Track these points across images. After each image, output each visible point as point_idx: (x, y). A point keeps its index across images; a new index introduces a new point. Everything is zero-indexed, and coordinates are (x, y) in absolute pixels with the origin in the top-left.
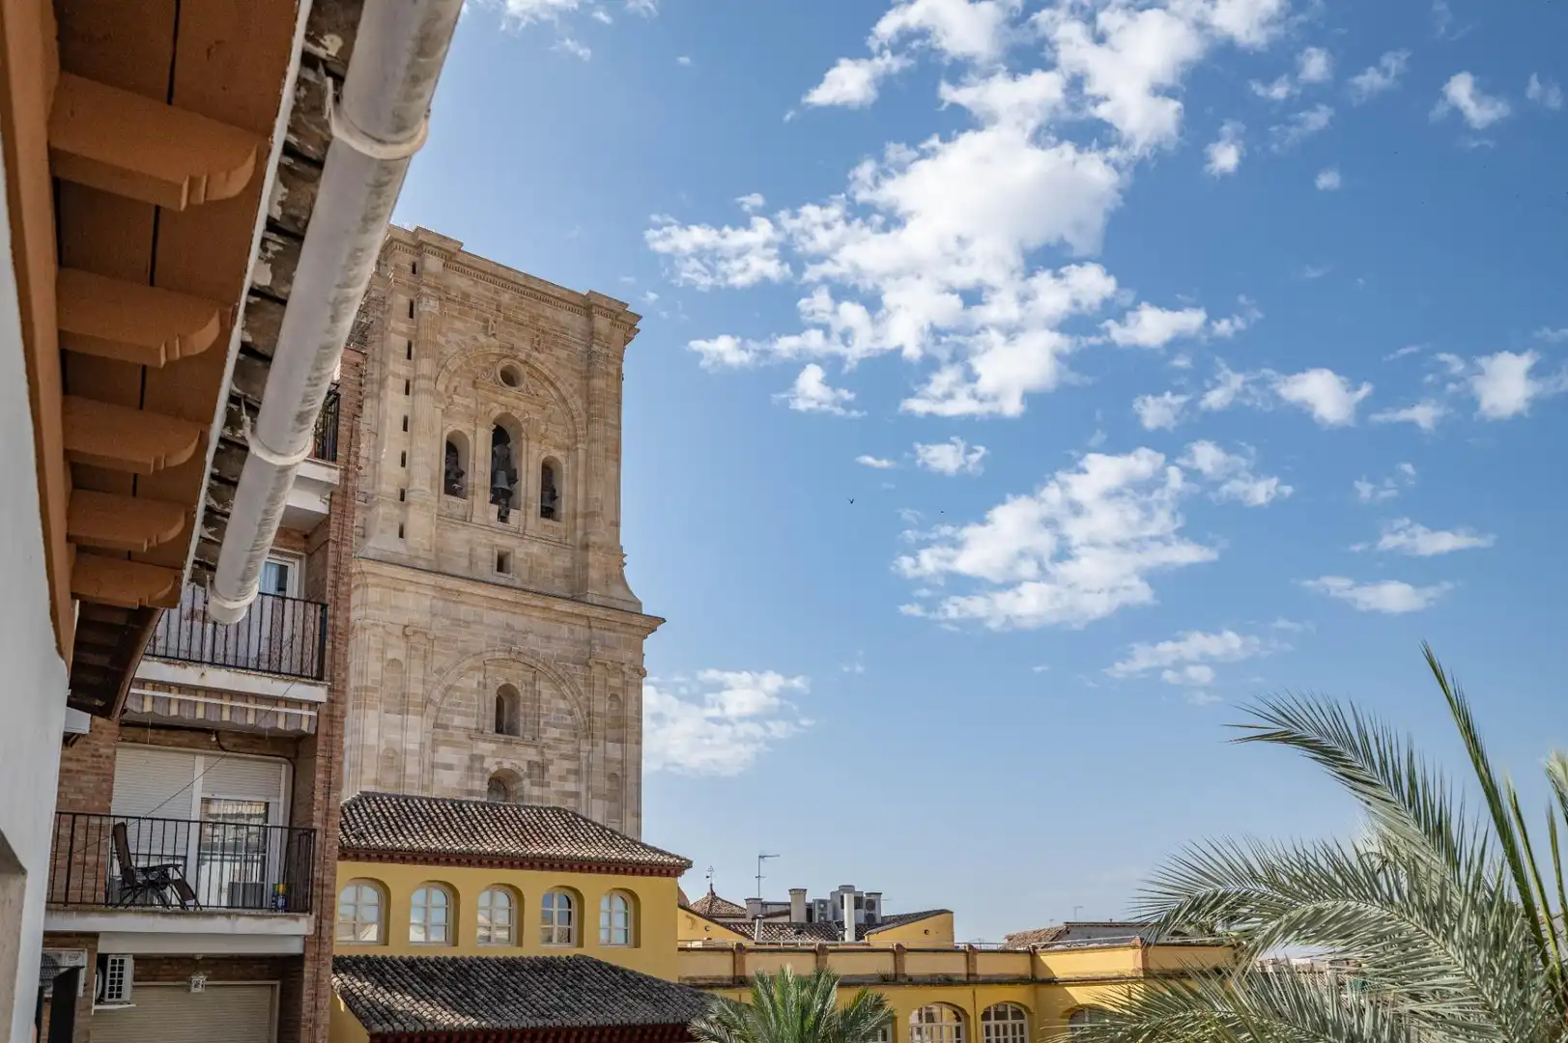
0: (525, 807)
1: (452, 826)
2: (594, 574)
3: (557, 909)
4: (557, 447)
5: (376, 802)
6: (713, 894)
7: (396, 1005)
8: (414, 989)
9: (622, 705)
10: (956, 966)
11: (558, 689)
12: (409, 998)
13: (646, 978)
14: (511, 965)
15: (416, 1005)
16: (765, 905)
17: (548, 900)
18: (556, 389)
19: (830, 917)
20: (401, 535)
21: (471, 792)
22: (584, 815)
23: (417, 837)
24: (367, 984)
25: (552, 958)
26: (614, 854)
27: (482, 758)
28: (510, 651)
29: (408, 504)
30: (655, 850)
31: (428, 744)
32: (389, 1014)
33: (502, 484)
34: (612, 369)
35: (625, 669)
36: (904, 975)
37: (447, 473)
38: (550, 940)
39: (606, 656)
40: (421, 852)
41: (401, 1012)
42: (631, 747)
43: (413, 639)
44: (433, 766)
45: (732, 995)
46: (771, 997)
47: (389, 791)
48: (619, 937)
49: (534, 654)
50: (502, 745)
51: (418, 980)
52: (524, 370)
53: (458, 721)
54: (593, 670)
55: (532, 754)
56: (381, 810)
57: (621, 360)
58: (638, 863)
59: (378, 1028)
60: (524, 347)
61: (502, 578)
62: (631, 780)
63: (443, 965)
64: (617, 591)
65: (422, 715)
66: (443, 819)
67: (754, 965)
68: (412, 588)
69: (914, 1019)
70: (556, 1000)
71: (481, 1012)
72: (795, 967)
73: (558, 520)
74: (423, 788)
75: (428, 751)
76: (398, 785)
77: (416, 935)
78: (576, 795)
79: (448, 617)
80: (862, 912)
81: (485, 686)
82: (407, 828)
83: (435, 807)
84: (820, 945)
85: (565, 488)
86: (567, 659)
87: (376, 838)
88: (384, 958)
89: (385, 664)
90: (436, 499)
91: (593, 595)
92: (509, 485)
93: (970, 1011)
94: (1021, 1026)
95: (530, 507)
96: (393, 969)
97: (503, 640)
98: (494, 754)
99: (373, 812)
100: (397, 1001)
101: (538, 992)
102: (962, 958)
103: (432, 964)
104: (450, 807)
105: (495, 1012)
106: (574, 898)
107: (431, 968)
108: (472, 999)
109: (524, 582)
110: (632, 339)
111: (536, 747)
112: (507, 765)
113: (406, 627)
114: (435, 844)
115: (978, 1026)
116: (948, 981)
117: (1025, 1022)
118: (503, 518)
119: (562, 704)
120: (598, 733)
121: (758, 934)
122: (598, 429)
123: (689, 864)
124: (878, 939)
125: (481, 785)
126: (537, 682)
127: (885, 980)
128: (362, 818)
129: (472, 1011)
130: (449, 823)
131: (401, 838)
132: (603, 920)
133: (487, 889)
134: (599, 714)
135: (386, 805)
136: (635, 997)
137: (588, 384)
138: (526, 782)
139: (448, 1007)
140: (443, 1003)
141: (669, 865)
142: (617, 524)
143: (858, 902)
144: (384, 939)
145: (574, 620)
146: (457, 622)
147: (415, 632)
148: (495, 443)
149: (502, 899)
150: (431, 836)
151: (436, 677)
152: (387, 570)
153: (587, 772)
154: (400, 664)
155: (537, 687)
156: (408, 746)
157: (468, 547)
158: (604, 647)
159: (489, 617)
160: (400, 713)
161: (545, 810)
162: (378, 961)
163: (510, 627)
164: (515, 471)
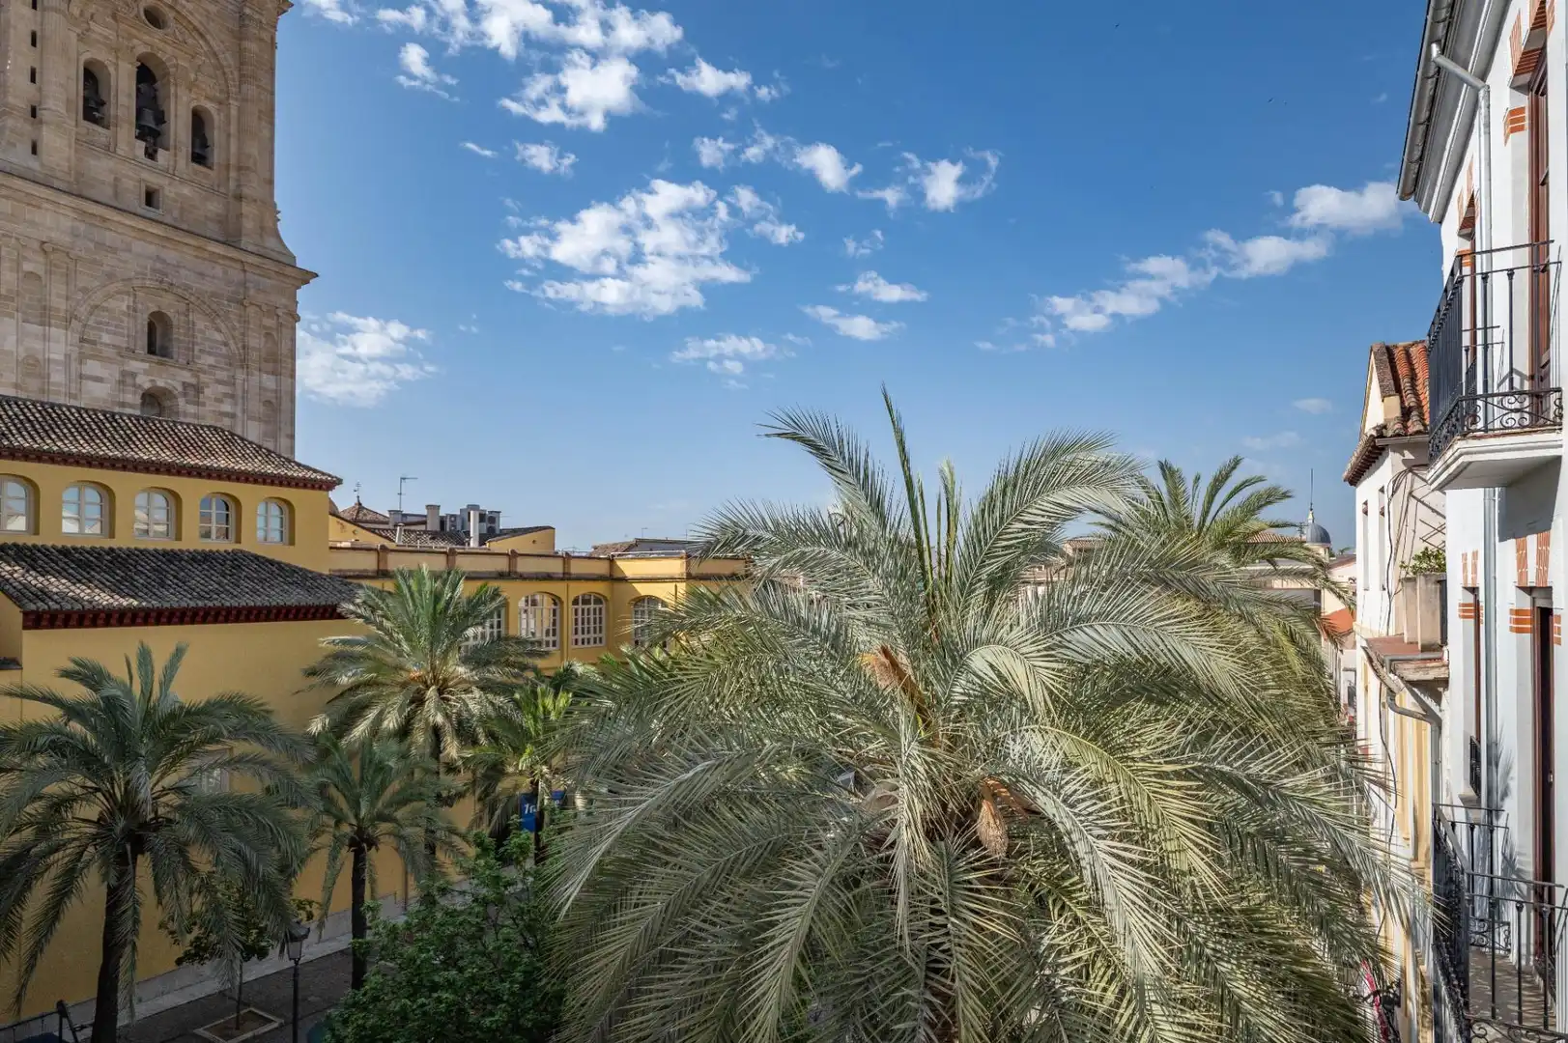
0: (181, 424)
1: (104, 435)
2: (248, 225)
3: (214, 511)
4: (207, 98)
5: (18, 406)
6: (360, 504)
7: (50, 587)
8: (70, 574)
9: (276, 343)
10: (555, 567)
11: (213, 321)
12: (64, 581)
13: (301, 569)
14: (171, 556)
15: (73, 588)
16: (405, 515)
17: (206, 503)
18: (206, 41)
19: (459, 528)
20: (34, 151)
21: (123, 405)
22: (239, 432)
23: (66, 441)
24: (17, 568)
25: (211, 551)
26: (270, 469)
27: (134, 375)
28: (161, 282)
29: (41, 122)
30: (309, 469)
31: (74, 356)
32: (43, 594)
33: (149, 121)
34: (265, 36)
35: (280, 312)
36: (516, 572)
37: (86, 99)
38: (209, 537)
39: (260, 298)
40: (71, 455)
41: (57, 593)
42: (286, 381)
43: (52, 257)
45: (377, 584)
46: (409, 587)
47: (32, 397)
48: (275, 536)
49: (187, 288)
50: (155, 366)
51: (73, 565)
52: (171, 15)
53: (106, 338)
54: (248, 309)
55: (187, 376)
56: (24, 414)
57: (275, 27)
58: (293, 478)
59: (33, 607)
61: (151, 212)
62: (285, 405)
63: (100, 554)
64: (271, 243)
65: (66, 329)
66: (94, 427)
67: (394, 563)
68: (49, 207)
69: (522, 604)
70: (217, 586)
71: (140, 594)
72: (427, 565)
73: (210, 168)
74: (71, 396)
75: (74, 365)
76: (43, 391)
77: (69, 527)
78: (233, 416)
79: (92, 241)
80: (485, 525)
81: (135, 310)
82: (55, 433)
83: (85, 415)
84: (451, 549)
85: (216, 137)
86: (220, 297)
87: (20, 439)
88: (34, 546)
89: (21, 276)
90: (74, 123)
91: (246, 242)
92: (157, 125)
93: (564, 599)
94: (600, 609)
95: (180, 150)
96: (46, 556)
97: (154, 270)
98: (146, 372)
99: (15, 414)
100: (51, 583)
101: (197, 578)
102: (560, 562)
103: (88, 552)
104: (102, 418)
105: (155, 594)
106: (232, 505)
107: (88, 556)
108: (132, 584)
109: (175, 219)
110: (285, 11)
111: (191, 370)
112: (161, 383)
113: (44, 243)
114: (86, 449)
115: (569, 609)
116: (549, 577)
117: (603, 606)
118: (151, 155)
119: (218, 337)
120: (254, 365)
121: (399, 538)
122: (250, 90)
123: (339, 482)
124: (494, 545)
125: (133, 398)
126: (191, 313)
127: (501, 576)
129: (131, 593)
130: (102, 431)
131: (49, 441)
132: (260, 522)
133: (144, 491)
134: (254, 349)
135: (29, 410)
136: (290, 585)
137: (240, 45)
138: (181, 401)
139: (107, 590)
140: (101, 586)
141: (321, 480)
142: (271, 182)
143: (482, 517)
144: (34, 527)
145: (227, 262)
146: (100, 245)
147: (55, 250)
148: (139, 81)
149: (159, 500)
150: (82, 442)
151: (80, 296)
152: (18, 183)
153: (243, 398)
154: (39, 278)
155: (191, 318)
156: (52, 356)
157: (113, 176)
158: (259, 290)
159: (138, 246)
160: (42, 324)
161: (202, 427)
162: (28, 548)
163: (158, 258)
164: (163, 112)
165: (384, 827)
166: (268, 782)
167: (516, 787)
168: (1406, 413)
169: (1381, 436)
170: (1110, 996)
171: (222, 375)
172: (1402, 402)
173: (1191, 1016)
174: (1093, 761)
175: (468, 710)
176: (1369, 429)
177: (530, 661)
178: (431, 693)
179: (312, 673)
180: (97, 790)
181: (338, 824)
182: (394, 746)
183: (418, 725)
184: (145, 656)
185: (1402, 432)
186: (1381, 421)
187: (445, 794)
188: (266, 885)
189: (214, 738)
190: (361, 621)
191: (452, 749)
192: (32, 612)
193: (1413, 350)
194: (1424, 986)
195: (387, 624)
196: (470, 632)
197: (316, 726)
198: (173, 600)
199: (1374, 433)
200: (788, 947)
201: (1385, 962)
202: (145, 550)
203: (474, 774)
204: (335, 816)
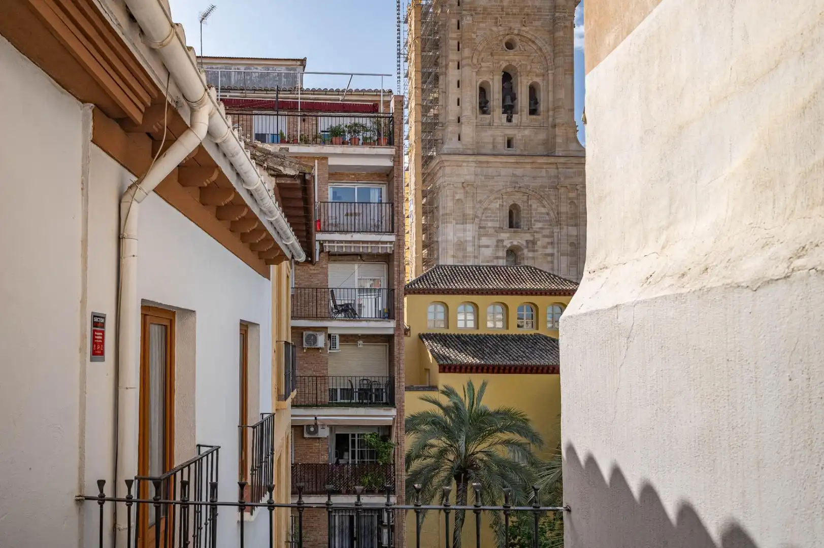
1: (474, 277)
2: (559, 140)
3: (525, 313)
4: (537, 75)
5: (442, 269)
7: (450, 354)
8: (458, 347)
9: (576, 207)
11: (541, 202)
12: (455, 351)
14: (503, 338)
15: (458, 354)
17: (521, 309)
18: (536, 43)
20: (459, 140)
21: (498, 258)
23: (459, 283)
25: (523, 335)
26: (554, 287)
27: (502, 241)
28: (515, 187)
29: (462, 124)
31: (476, 237)
32: (445, 358)
33: (509, 102)
34: (568, 23)
35: (578, 187)
37: (480, 103)
38: (522, 327)
39: (566, 182)
40: (460, 290)
42: (582, 228)
43: (467, 189)
44: (479, 247)
49: (527, 187)
50: (513, 233)
51: (460, 343)
52: (517, 39)
53: (490, 224)
54: (560, 191)
55: (528, 237)
56: (444, 273)
57: (573, 16)
58: (566, 291)
59: (442, 363)
60: (516, 26)
61: (510, 151)
62: (582, 244)
63: (472, 338)
64: (573, 147)
65: (473, 223)
66: (471, 274)
68: (465, 164)
70: (522, 354)
71: (486, 357)
73: (539, 115)
75: (476, 240)
77: (459, 325)
78: (552, 255)
79: (483, 175)
81: (503, 206)
83: (468, 269)
85: (542, 96)
86: (545, 187)
87: (441, 285)
88: (447, 334)
89: (455, 201)
90: (475, 118)
91: (559, 152)
92: (512, 102)
95: (523, 111)
96: (450, 339)
97: (511, 182)
98: (508, 238)
99: (441, 273)
100: (450, 352)
101: (514, 350)
103: (467, 337)
104: (475, 269)
105: (492, 357)
106: (534, 307)
107: (466, 338)
108: (483, 353)
109: (521, 151)
111: (530, 233)
112: (515, 243)
113: (463, 183)
114: (467, 286)
118: (509, 120)
119: (543, 210)
120: (563, 223)
122: (560, 61)
125: (502, 253)
126: (530, 201)
128: (436, 277)
129: (482, 357)
131: (452, 284)
132: (549, 317)
133: (490, 305)
134: (563, 213)
135: (446, 270)
137: (554, 36)
138: (525, 251)
139: (472, 355)
140: (470, 353)
142: (572, 110)
144: (447, 327)
145: (549, 166)
146: (487, 177)
147: (468, 185)
148: (503, 83)
149: (499, 309)
150: (465, 283)
151: (479, 205)
152: (454, 158)
153: (558, 244)
154: (462, 201)
155: (530, 203)
156: (468, 239)
157: (492, 138)
158: (566, 177)
159: (504, 172)
160: (463, 224)
162: (444, 335)
163: (514, 175)
164: (515, 94)
189: (501, 429)
192: (442, 365)
198: (499, 360)
202: (492, 335)
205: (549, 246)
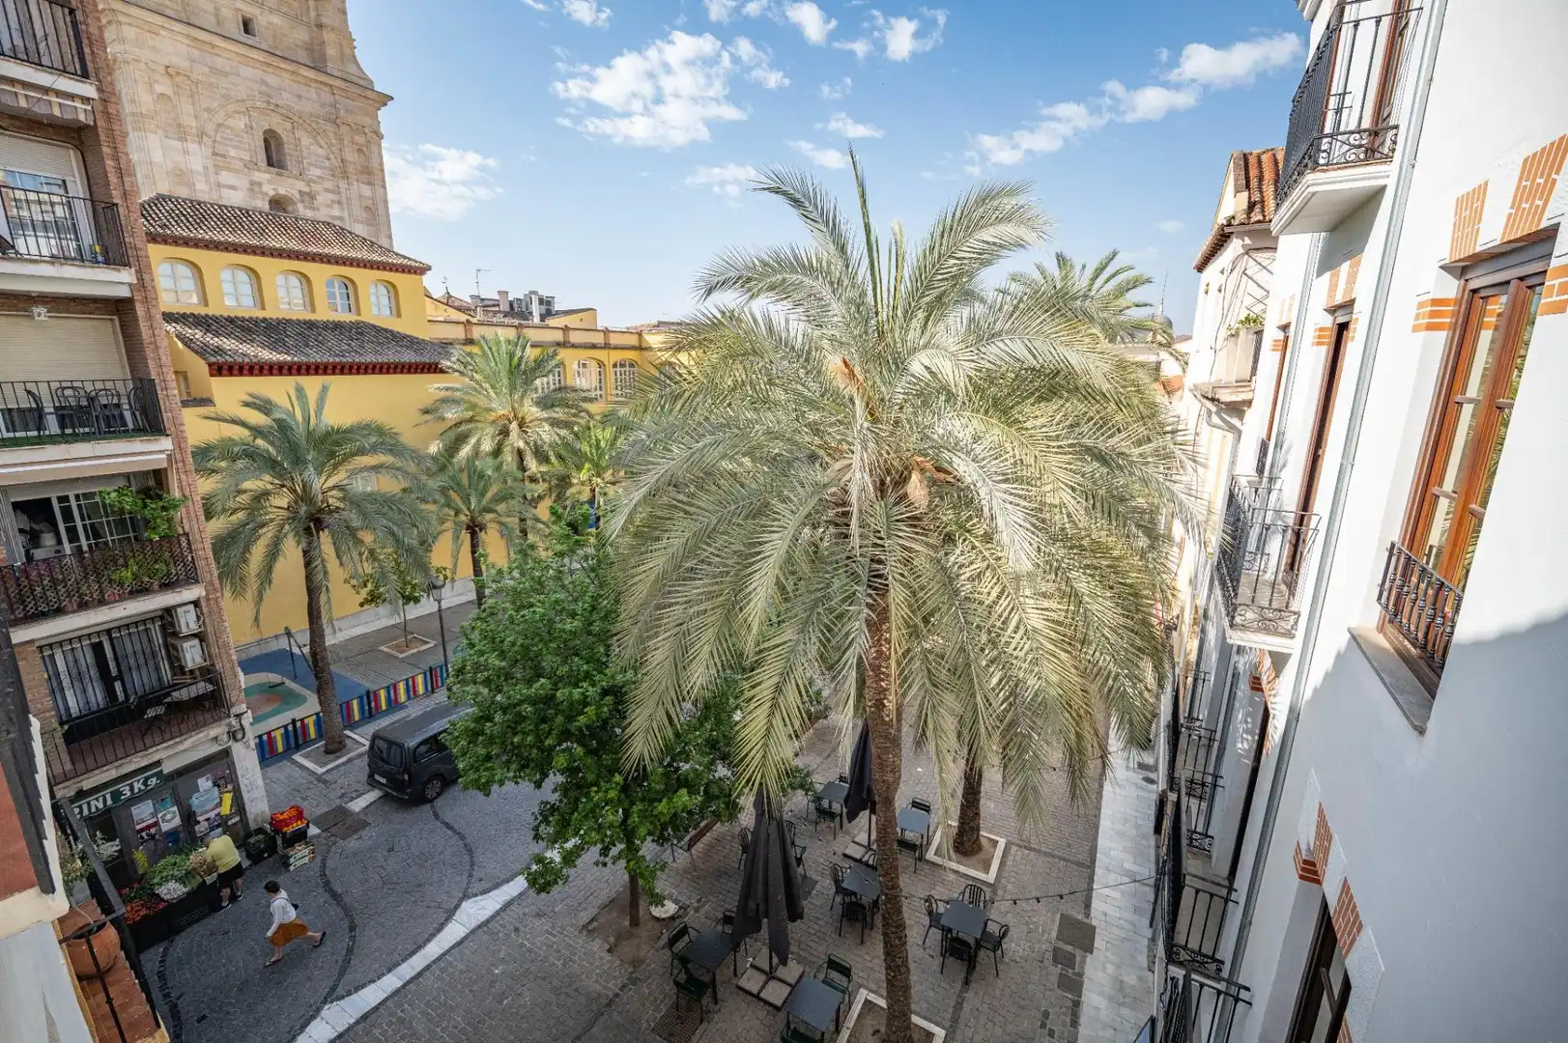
0: (301, 219)
1: (243, 227)
2: (330, 51)
3: (338, 290)
5: (173, 203)
6: (448, 290)
7: (224, 346)
8: (236, 336)
9: (367, 158)
10: (599, 339)
11: (315, 138)
12: (233, 341)
14: (311, 325)
15: (241, 346)
16: (483, 300)
17: (330, 284)
19: (524, 308)
21: (255, 206)
23: (215, 232)
24: (196, 331)
25: (340, 321)
26: (375, 257)
27: (260, 184)
28: (269, 103)
30: (405, 257)
31: (211, 168)
32: (219, 351)
35: (367, 131)
36: (569, 342)
38: (336, 310)
39: (350, 119)
40: (220, 243)
41: (230, 351)
42: (379, 189)
43: (177, 79)
45: (466, 348)
46: (491, 350)
47: (184, 196)
48: (385, 310)
49: (289, 108)
50: (275, 176)
51: (238, 330)
54: (341, 128)
55: (301, 186)
56: (178, 209)
58: (394, 265)
59: (213, 360)
61: (249, 39)
62: (381, 212)
63: (256, 322)
64: (352, 69)
65: (200, 144)
66: (234, 221)
67: (477, 333)
68: (166, 33)
69: (576, 366)
70: (347, 347)
71: (291, 352)
72: (505, 334)
74: (213, 197)
75: (212, 174)
76: (190, 193)
77: (229, 302)
78: (340, 217)
79: (206, 66)
80: (544, 307)
81: (251, 128)
82: (205, 225)
83: (226, 211)
84: (519, 324)
86: (317, 117)
87: (179, 229)
88: (207, 315)
89: (155, 96)
91: (331, 67)
93: (606, 363)
94: (633, 371)
96: (217, 323)
97: (261, 93)
98: (270, 182)
99: (172, 210)
100: (224, 343)
101: (333, 342)
102: (602, 334)
103: (247, 321)
104: (239, 213)
105: (303, 352)
106: (349, 284)
107: (248, 323)
108: (283, 344)
109: (270, 46)
111: (304, 181)
112: (282, 191)
113: (168, 67)
114: (232, 239)
115: (610, 370)
116: (594, 347)
117: (635, 369)
119: (320, 151)
120: (351, 176)
121: (480, 316)
123: (429, 268)
124: (551, 322)
125: (262, 201)
126: (296, 131)
127: (558, 344)
128: (162, 214)
129: (285, 351)
130: (240, 224)
131: (201, 232)
132: (373, 299)
133: (281, 273)
134: (350, 162)
135: (182, 206)
136: (401, 346)
138: (300, 206)
139: (266, 348)
140: (261, 345)
141: (415, 267)
142: (344, 13)
143: (541, 301)
144: (204, 302)
145: (318, 85)
146: (214, 70)
147: (178, 74)
149: (294, 281)
150: (227, 232)
151: (206, 115)
153: (348, 204)
154: (169, 97)
155: (297, 135)
156: (194, 167)
157: (212, 6)
158: (347, 112)
159: (247, 72)
160: (180, 140)
161: (318, 222)
162: (203, 317)
163: (263, 82)
165: (489, 516)
166: (405, 484)
167: (580, 493)
168: (1251, 206)
169: (1229, 225)
170: (994, 594)
171: (328, 185)
172: (1250, 198)
173: (1046, 604)
174: (995, 432)
175: (541, 439)
176: (1221, 220)
177: (585, 405)
178: (514, 426)
179: (426, 412)
180: (283, 486)
181: (456, 514)
182: (490, 461)
183: (507, 450)
184: (300, 390)
185: (1246, 222)
186: (1231, 213)
187: (529, 497)
188: (410, 550)
189: (361, 452)
190: (456, 374)
191: (532, 465)
192: (214, 364)
193: (1264, 158)
194: (1196, 612)
195: (477, 377)
196: (538, 382)
197: (434, 448)
198: (316, 356)
199: (1225, 223)
200: (772, 560)
201: (1173, 595)
202: (291, 320)
203: (549, 482)
204: (454, 509)
205: (336, 206)
